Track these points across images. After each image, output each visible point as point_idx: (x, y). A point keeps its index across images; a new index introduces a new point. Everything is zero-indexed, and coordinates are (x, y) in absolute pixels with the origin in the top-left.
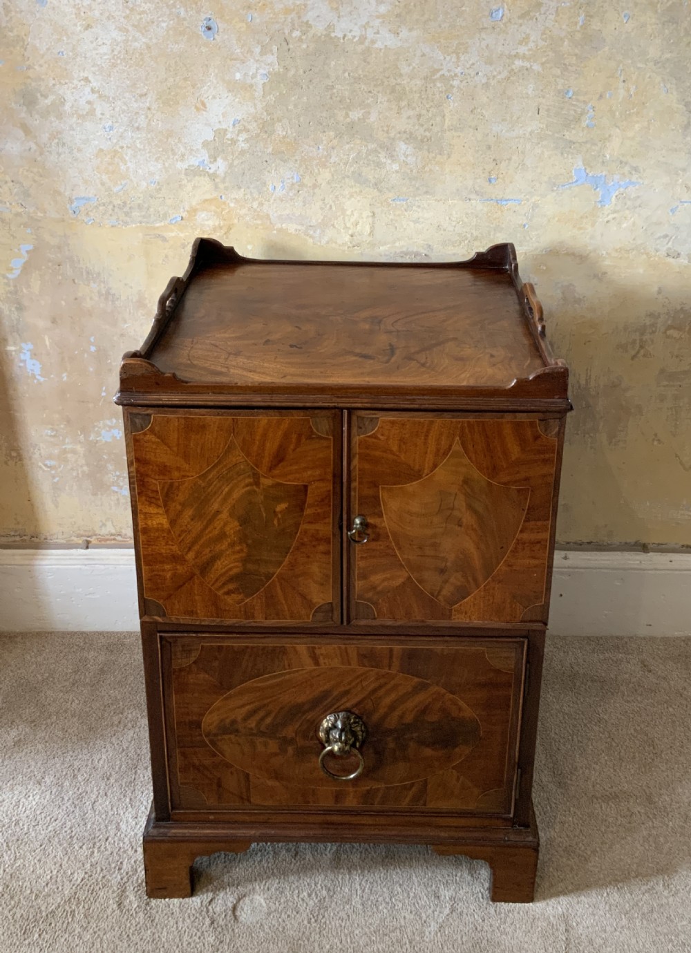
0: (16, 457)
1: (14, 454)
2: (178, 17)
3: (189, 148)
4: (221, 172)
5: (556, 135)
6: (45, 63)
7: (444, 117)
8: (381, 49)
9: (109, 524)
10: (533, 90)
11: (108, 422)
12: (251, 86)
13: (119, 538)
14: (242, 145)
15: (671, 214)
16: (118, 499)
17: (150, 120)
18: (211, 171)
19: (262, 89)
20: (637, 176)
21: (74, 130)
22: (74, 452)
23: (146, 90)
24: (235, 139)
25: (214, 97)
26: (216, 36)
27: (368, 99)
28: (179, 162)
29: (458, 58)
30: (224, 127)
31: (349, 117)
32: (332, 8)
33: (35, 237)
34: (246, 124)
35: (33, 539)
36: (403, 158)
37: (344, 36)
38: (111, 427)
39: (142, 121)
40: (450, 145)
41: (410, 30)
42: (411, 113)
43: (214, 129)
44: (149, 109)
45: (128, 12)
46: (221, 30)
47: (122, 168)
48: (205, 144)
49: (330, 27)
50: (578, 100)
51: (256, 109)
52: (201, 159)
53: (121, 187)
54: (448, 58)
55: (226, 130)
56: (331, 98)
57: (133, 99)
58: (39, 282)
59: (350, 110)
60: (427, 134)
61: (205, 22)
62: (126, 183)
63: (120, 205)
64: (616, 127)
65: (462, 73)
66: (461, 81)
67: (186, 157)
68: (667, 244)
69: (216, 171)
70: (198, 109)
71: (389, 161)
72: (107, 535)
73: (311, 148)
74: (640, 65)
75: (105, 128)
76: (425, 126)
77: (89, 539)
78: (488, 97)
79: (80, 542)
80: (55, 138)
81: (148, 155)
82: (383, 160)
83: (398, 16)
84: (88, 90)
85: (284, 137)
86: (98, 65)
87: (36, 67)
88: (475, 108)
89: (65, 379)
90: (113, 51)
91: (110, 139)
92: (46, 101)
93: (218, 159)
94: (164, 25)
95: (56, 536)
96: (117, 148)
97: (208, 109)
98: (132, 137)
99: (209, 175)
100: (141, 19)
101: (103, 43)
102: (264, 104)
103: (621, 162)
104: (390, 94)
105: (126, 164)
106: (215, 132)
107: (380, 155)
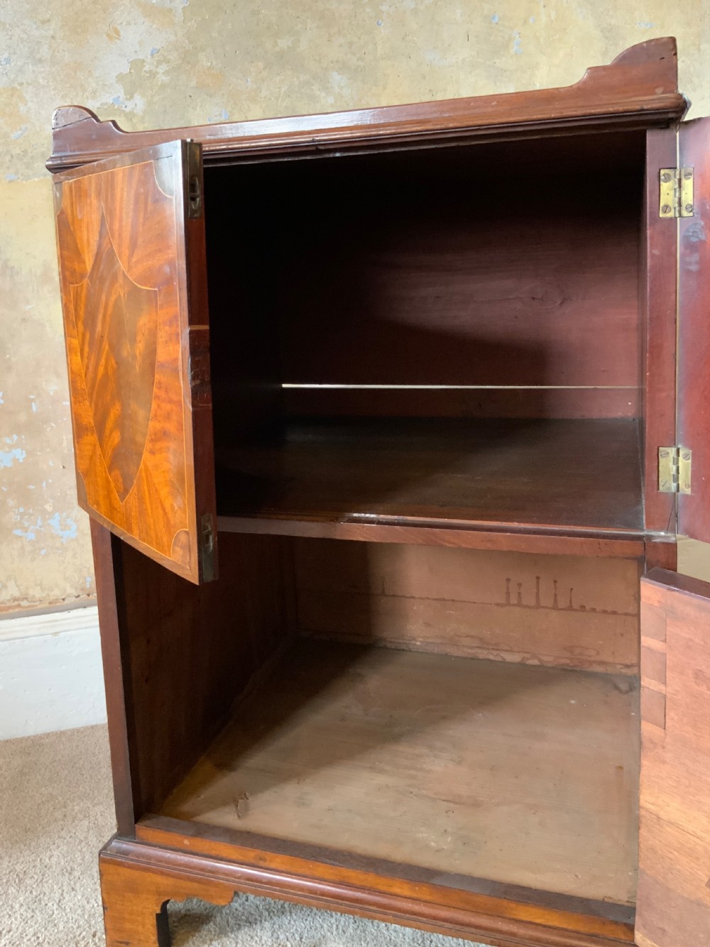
3: (101, 83)
4: (139, 111)
5: (488, 63)
7: (375, 44)
9: (11, 584)
10: (461, 15)
11: (8, 441)
12: (170, 10)
13: (24, 603)
14: (162, 78)
16: (22, 547)
17: (54, 51)
18: (127, 110)
19: (182, 14)
23: (49, 16)
24: (154, 71)
25: (129, 23)
27: (296, 25)
28: (90, 100)
30: (141, 57)
31: (278, 45)
34: (166, 54)
36: (337, 90)
38: (12, 447)
39: (45, 52)
40: (385, 75)
42: (342, 40)
43: (130, 60)
44: (53, 37)
47: (22, 108)
48: (120, 78)
50: (504, 26)
51: (176, 35)
52: (115, 96)
53: (20, 132)
55: (144, 61)
56: (258, 24)
57: (34, 26)
59: (279, 38)
60: (360, 63)
62: (26, 128)
63: (19, 154)
64: (542, 53)
66: (390, 6)
67: (98, 94)
69: (133, 109)
70: (109, 37)
71: (323, 94)
72: (9, 600)
73: (239, 81)
76: (358, 55)
78: (418, 24)
81: (53, 92)
82: (318, 92)
85: (209, 68)
88: (406, 35)
91: (6, 73)
93: (136, 95)
96: (16, 85)
97: (121, 38)
98: (34, 71)
99: (125, 114)
102: (185, 30)
104: (319, 20)
105: (26, 105)
106: (131, 62)
107: (313, 87)
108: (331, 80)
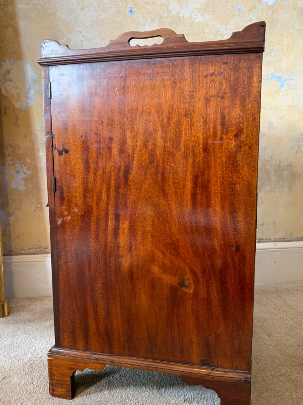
0: (40, 208)
1: (39, 206)
2: (119, 6)
6: (64, 24)
8: (197, 22)
20: (293, 76)
26: (134, 15)
29: (226, 27)
32: (179, 5)
35: (45, 249)
37: (184, 17)
41: (209, 14)
45: (99, 3)
46: (136, 12)
49: (178, 12)
50: (270, 45)
54: (223, 27)
61: (129, 9)
64: (285, 56)
65: (228, 33)
74: (292, 31)
83: (204, 9)
84: (81, 36)
86: (86, 26)
87: (60, 26)
90: (92, 19)
94: (113, 9)
100: (104, 6)
101: (88, 16)
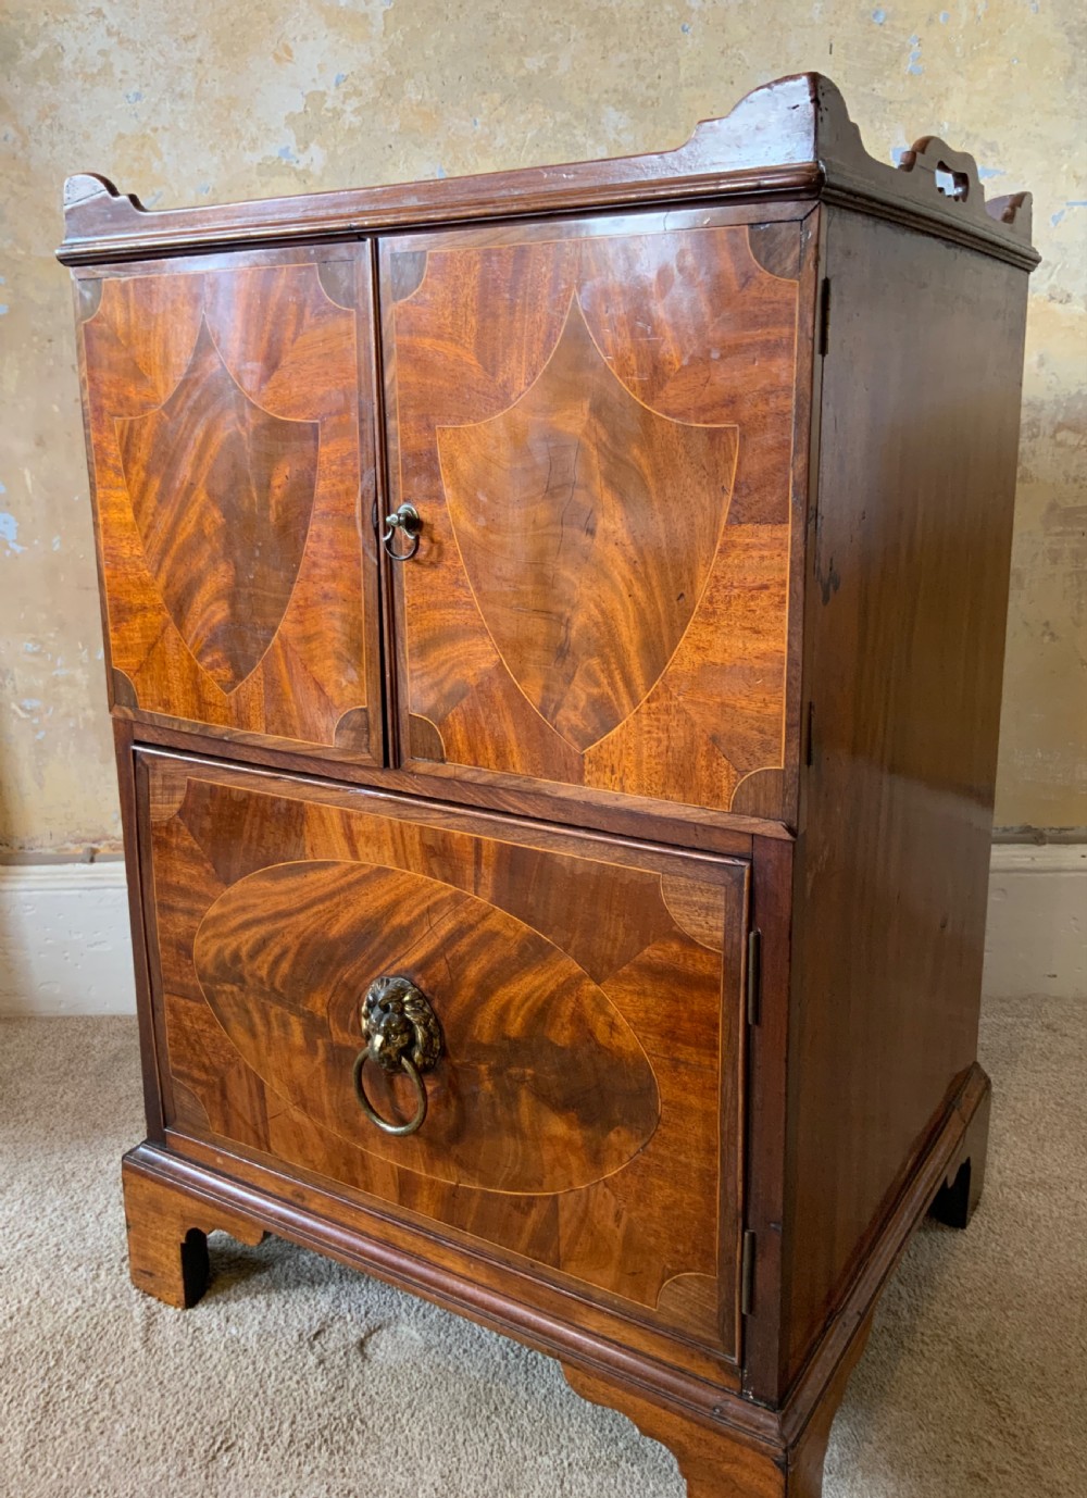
3: (264, 126)
4: (316, 169)
5: (861, 89)
7: (677, 62)
10: (821, 12)
12: (365, 16)
14: (351, 119)
15: (1052, 225)
17: (200, 81)
18: (300, 167)
19: (382, 22)
20: (995, 159)
21: (77, 102)
22: (71, 682)
23: (194, 29)
24: (339, 109)
25: (305, 38)
27: (554, 34)
28: (247, 152)
30: (321, 87)
31: (523, 66)
33: (11, 291)
34: (357, 82)
36: (612, 136)
39: (188, 83)
40: (690, 110)
42: (623, 57)
43: (306, 92)
44: (200, 61)
47: (155, 164)
48: (291, 120)
50: (893, 28)
51: (372, 55)
52: (283, 146)
53: (153, 201)
55: (324, 94)
56: (494, 35)
57: (175, 45)
58: (17, 372)
59: (525, 55)
60: (652, 93)
62: (161, 194)
64: (959, 73)
67: (259, 143)
68: (1049, 277)
69: (307, 166)
70: (278, 58)
71: (591, 141)
73: (464, 123)
75: (128, 97)
76: (648, 80)
77: (95, 846)
78: (747, 28)
79: (81, 851)
80: (47, 116)
81: (197, 142)
82: (581, 140)
84: (103, 30)
85: (419, 104)
88: (728, 47)
89: (57, 547)
91: (136, 115)
92: (34, 53)
93: (312, 146)
95: (38, 843)
96: (148, 131)
97: (294, 60)
98: (172, 110)
99: (296, 174)
102: (386, 47)
103: (968, 135)
104: (590, 25)
105: (161, 159)
106: (306, 97)
107: (575, 132)
108: (603, 120)
